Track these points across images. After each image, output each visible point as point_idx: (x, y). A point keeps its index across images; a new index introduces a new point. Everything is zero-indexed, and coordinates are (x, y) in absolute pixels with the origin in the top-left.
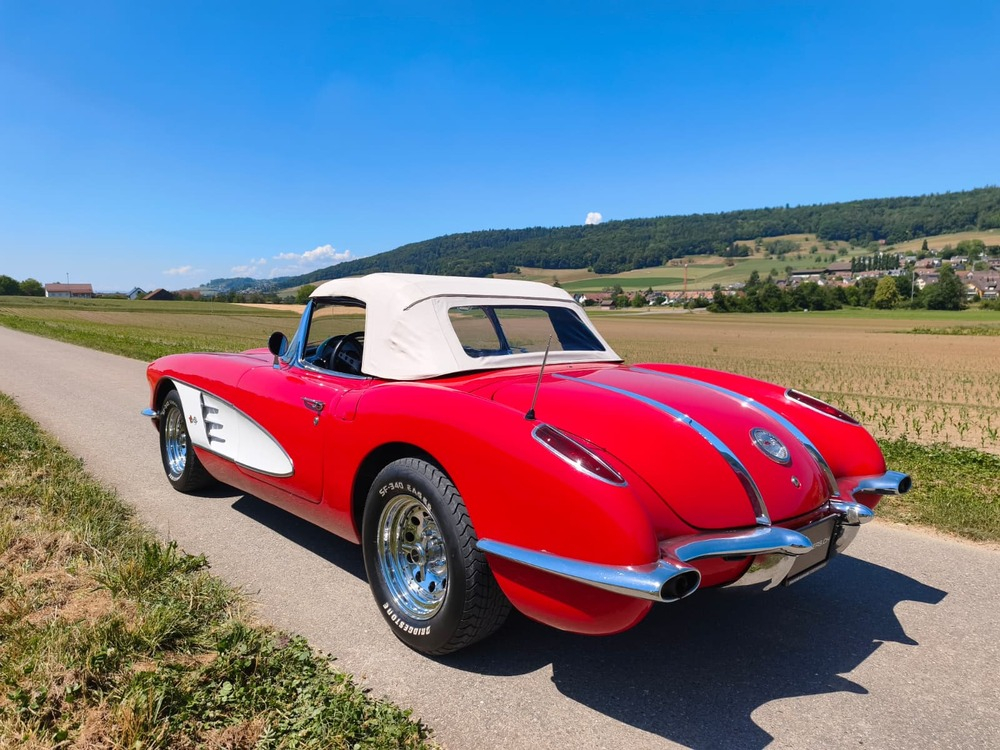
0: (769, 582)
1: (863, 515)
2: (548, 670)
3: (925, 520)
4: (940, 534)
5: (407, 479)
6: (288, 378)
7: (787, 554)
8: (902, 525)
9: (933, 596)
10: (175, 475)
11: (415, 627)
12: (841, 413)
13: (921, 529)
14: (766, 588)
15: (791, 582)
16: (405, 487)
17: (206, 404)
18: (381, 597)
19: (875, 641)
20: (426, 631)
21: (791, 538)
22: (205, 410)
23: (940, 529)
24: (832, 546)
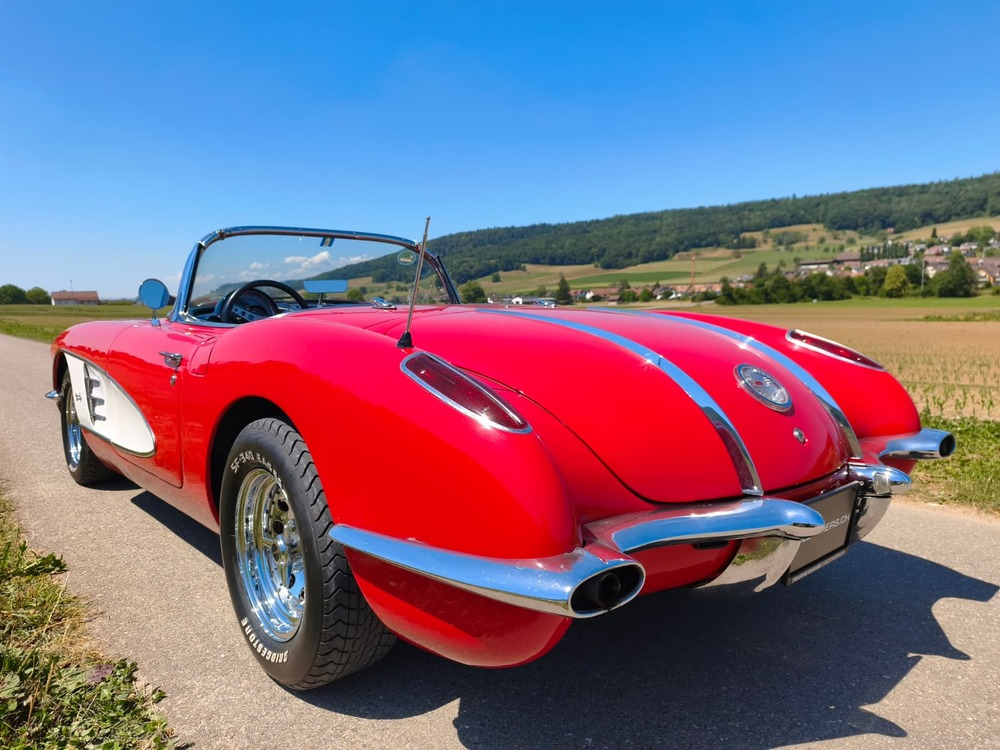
0: (762, 579)
1: (895, 483)
2: (452, 709)
3: (963, 498)
4: (983, 515)
5: (257, 447)
7: (788, 537)
8: (936, 505)
10: (74, 465)
11: (273, 651)
12: (859, 356)
13: (958, 510)
14: (759, 589)
15: (796, 579)
16: (255, 457)
17: (92, 377)
18: (241, 609)
19: (911, 655)
20: (282, 657)
21: (794, 512)
22: (90, 384)
23: (981, 508)
24: (852, 528)
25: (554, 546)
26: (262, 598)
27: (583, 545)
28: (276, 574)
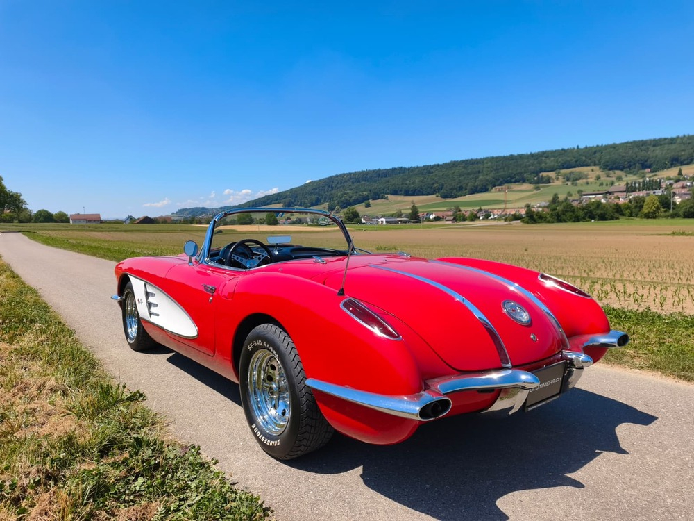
0: (512, 408)
1: (586, 362)
2: (360, 470)
4: (663, 376)
5: (264, 338)
6: (199, 272)
7: (523, 388)
9: (646, 419)
10: (131, 339)
11: (268, 439)
12: (577, 290)
13: (650, 374)
16: (263, 343)
17: (148, 291)
18: (251, 420)
19: (597, 451)
20: (277, 443)
21: (524, 377)
22: (148, 295)
25: (412, 391)
26: (262, 415)
27: (425, 391)
28: (268, 402)
